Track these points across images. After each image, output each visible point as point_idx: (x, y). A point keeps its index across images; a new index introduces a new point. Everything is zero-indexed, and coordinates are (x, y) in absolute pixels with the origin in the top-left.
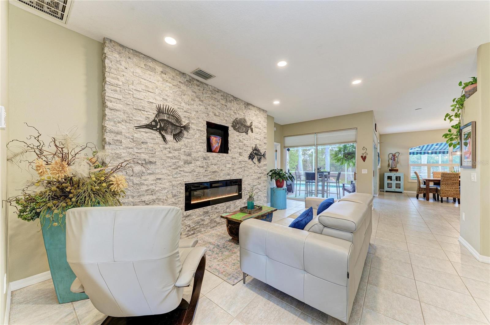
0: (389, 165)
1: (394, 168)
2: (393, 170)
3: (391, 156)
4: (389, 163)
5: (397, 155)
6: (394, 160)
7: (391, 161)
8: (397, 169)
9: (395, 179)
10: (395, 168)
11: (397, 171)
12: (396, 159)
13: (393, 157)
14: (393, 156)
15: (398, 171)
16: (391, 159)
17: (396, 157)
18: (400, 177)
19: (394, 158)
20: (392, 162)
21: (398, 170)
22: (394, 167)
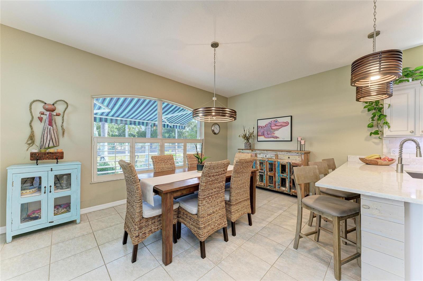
0: (32, 138)
1: (49, 148)
2: (45, 154)
3: (39, 108)
4: (32, 132)
5: (60, 108)
6: (50, 124)
7: (38, 128)
8: (59, 151)
9: (52, 182)
10: (54, 146)
11: (58, 156)
12: (58, 120)
13: (48, 113)
14: (47, 110)
15: (62, 158)
16: (41, 119)
17: (58, 115)
18: (69, 175)
19: (51, 116)
20: (44, 130)
21: (62, 153)
22: (51, 145)
